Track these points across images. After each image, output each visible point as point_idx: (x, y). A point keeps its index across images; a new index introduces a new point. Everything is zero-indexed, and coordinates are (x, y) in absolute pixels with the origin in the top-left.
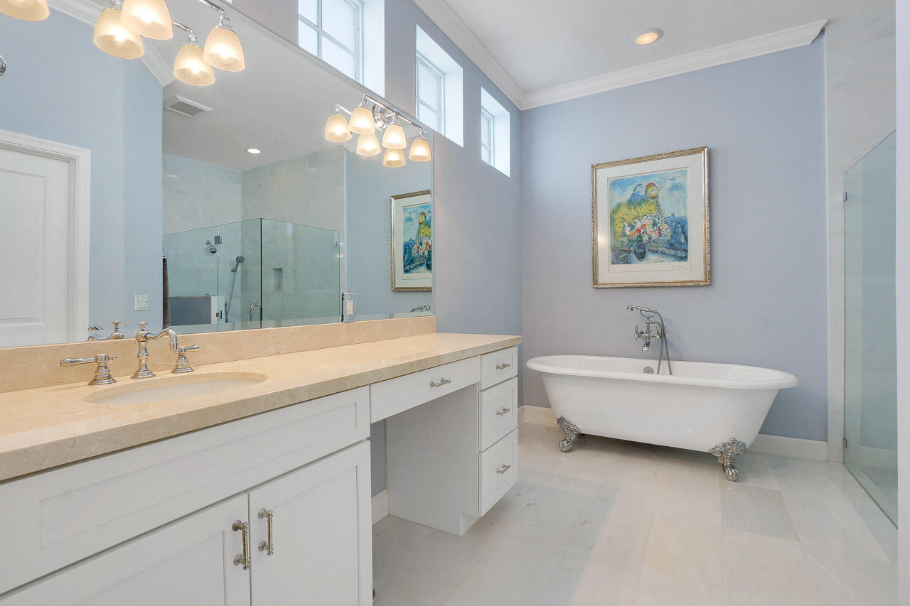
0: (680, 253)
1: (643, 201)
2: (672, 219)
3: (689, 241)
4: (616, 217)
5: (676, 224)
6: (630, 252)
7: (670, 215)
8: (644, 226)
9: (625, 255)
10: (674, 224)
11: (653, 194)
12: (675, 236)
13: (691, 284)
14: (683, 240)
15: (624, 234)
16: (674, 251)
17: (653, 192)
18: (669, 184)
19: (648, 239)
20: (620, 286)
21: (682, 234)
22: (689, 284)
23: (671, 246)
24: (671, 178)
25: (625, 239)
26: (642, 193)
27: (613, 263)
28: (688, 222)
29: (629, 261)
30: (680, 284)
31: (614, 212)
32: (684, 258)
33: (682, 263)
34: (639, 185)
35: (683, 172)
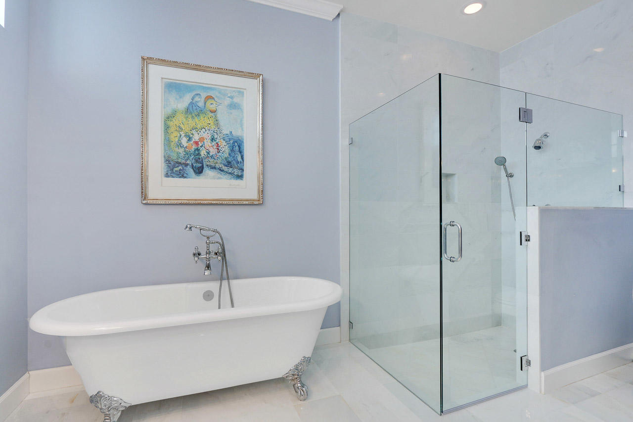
0: (236, 172)
1: (200, 112)
2: (230, 137)
3: (245, 160)
4: (170, 123)
5: (234, 143)
6: (186, 165)
7: (228, 133)
8: (202, 139)
9: (180, 167)
10: (231, 142)
11: (213, 107)
12: (233, 154)
13: (247, 203)
14: (239, 159)
15: (180, 145)
16: (231, 169)
17: (211, 106)
18: (228, 101)
19: (206, 154)
20: (176, 202)
21: (239, 153)
22: (244, 203)
23: (229, 164)
24: (229, 95)
25: (181, 150)
26: (201, 104)
27: (167, 176)
28: (245, 142)
29: (185, 175)
30: (236, 203)
31: (168, 118)
32: (240, 177)
33: (239, 182)
34: (197, 94)
35: (241, 92)
